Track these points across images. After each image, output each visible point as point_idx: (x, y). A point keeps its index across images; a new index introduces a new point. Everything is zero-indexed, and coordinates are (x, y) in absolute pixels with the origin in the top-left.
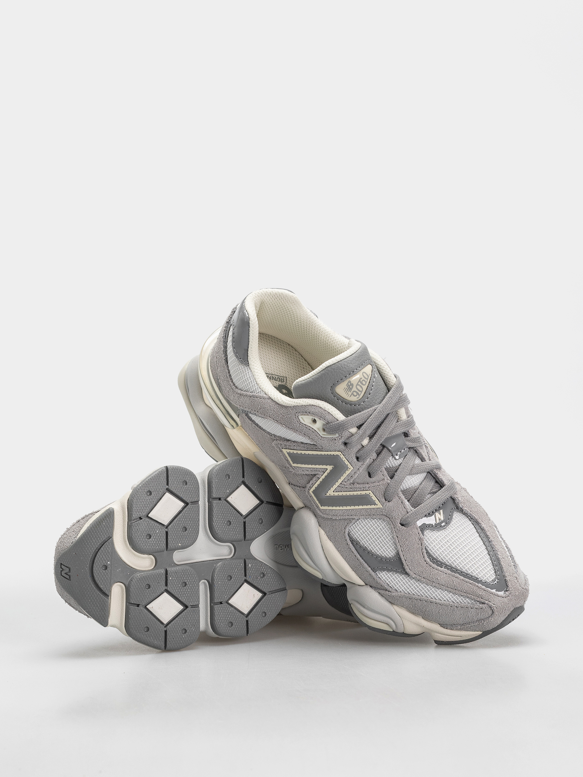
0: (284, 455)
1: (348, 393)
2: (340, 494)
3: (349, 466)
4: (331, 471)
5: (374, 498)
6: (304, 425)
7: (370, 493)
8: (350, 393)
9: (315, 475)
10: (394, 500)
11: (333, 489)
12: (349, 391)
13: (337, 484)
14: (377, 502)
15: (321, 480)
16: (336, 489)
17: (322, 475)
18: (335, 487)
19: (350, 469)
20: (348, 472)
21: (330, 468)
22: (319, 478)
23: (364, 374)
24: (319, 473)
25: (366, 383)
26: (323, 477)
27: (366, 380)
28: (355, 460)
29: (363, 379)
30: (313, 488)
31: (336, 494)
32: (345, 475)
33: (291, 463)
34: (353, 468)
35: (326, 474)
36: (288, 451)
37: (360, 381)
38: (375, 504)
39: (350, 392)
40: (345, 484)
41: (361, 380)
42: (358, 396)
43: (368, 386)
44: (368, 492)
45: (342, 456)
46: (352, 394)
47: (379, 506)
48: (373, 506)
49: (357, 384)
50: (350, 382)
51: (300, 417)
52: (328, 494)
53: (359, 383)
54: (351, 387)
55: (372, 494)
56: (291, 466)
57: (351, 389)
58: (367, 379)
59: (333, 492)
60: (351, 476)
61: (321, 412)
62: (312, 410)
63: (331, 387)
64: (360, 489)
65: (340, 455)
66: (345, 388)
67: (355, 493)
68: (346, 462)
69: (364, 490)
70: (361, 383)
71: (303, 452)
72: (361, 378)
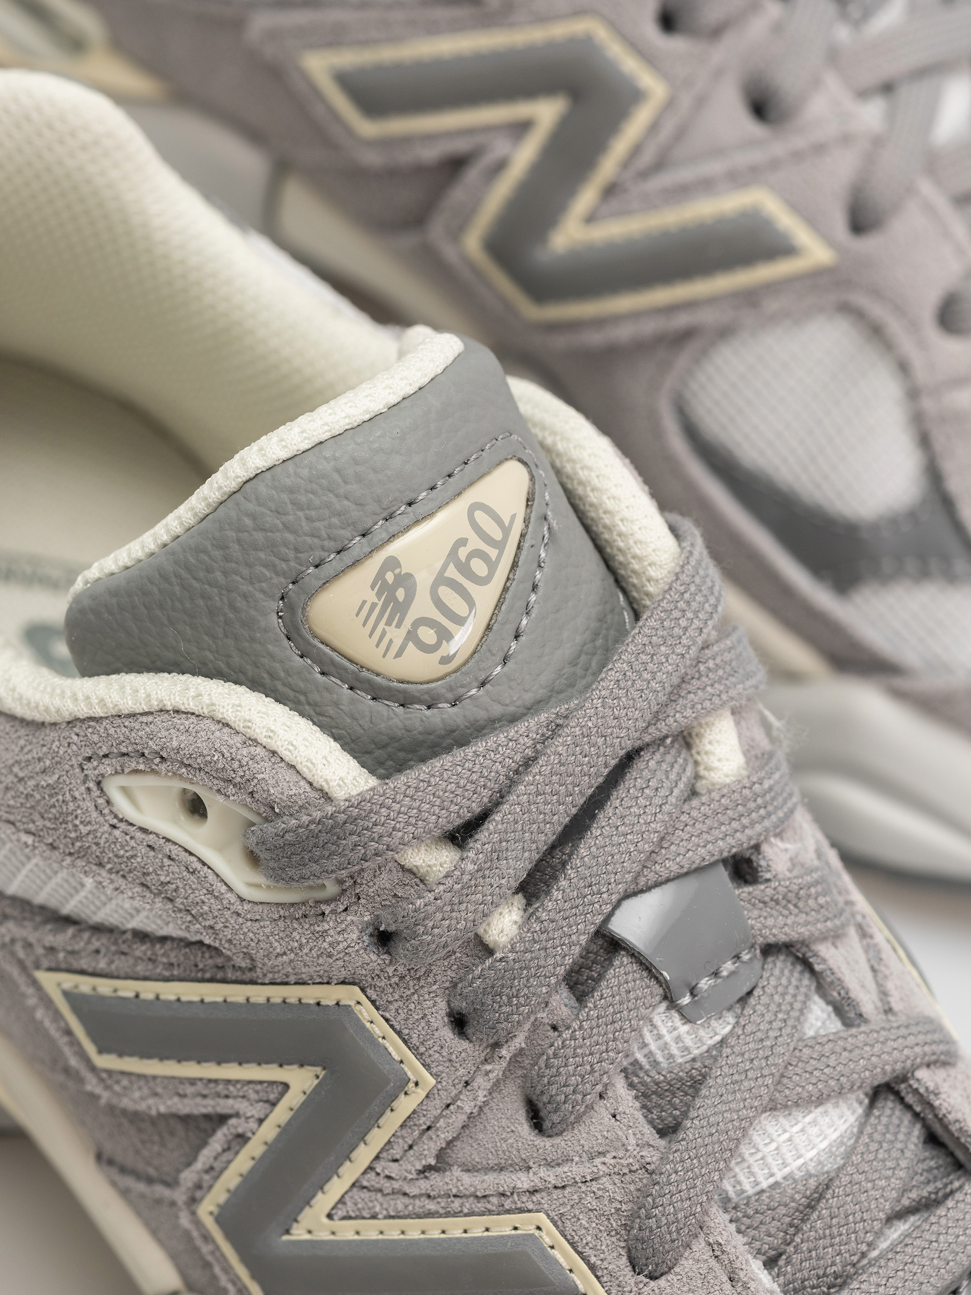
0: (47, 1001)
1: (384, 632)
2: (370, 1231)
3: (414, 1068)
4: (312, 1100)
5: (566, 1256)
6: (139, 835)
7: (539, 1228)
8: (397, 635)
9: (222, 1119)
10: (686, 1265)
11: (324, 1201)
12: (389, 623)
13: (350, 1172)
15: (255, 1149)
16: (341, 1203)
17: (261, 1122)
18: (337, 1188)
19: (417, 1084)
20: (405, 1105)
21: (300, 1079)
22: (242, 1139)
23: (479, 515)
24: (241, 1106)
25: (492, 566)
26: (268, 1132)
27: (493, 553)
28: (447, 1034)
29: (475, 543)
30: (219, 1194)
31: (347, 1232)
32: (391, 1122)
33: (90, 1048)
34: (433, 1082)
35: (281, 1114)
36: (69, 981)
37: (453, 556)
39: (398, 626)
40: (394, 1169)
41: (463, 553)
42: (444, 649)
43: (505, 589)
44: (526, 1223)
45: (366, 1012)
46: (412, 636)
49: (441, 580)
50: (392, 563)
51: (113, 788)
52: (299, 1233)
53: (452, 572)
54: (400, 594)
55: (550, 1235)
56: (93, 1068)
57: (401, 609)
58: (500, 545)
59: (330, 1216)
60: (423, 1125)
61: (227, 755)
62: (175, 744)
63: (282, 598)
64: (480, 1206)
65: (359, 1003)
66: (364, 602)
67: (455, 1228)
68: (395, 1048)
69: (503, 1211)
70: (465, 569)
71: (148, 990)
72: (462, 542)
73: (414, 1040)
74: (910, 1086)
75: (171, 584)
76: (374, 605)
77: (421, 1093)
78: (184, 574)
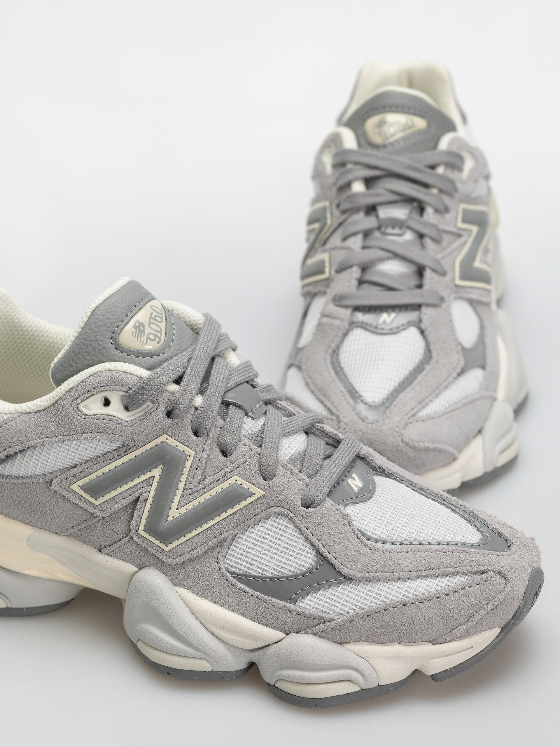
0: (76, 495)
1: (141, 339)
2: (190, 506)
3: (188, 451)
4: (162, 476)
5: (246, 485)
6: (93, 417)
7: (236, 481)
8: (144, 338)
9: (138, 499)
11: (174, 506)
12: (141, 336)
13: (179, 493)
14: (253, 489)
15: (150, 500)
16: (179, 503)
17: (149, 491)
18: (176, 500)
19: (190, 456)
20: (188, 464)
21: (157, 472)
22: (146, 500)
23: (153, 307)
24: (143, 490)
25: (162, 318)
26: (153, 493)
27: (161, 316)
28: (193, 437)
29: (155, 314)
30: (143, 521)
31: (183, 510)
32: (186, 471)
33: (93, 500)
34: (194, 452)
35: (155, 485)
36: (81, 483)
37: (151, 317)
38: (251, 495)
39: (144, 336)
40: (191, 486)
41: (153, 316)
42: (157, 340)
43: (166, 324)
44: (232, 481)
45: (170, 440)
46: (148, 338)
47: (259, 493)
48: (250, 500)
49: (150, 323)
50: (137, 321)
51: (81, 407)
52: (170, 519)
53: (152, 321)
54: (141, 328)
55: (240, 481)
56: (95, 507)
57: (143, 331)
59: (177, 509)
60: (194, 468)
61: (112, 377)
62: (97, 381)
63: (111, 339)
64: (218, 483)
65: (167, 439)
66: (133, 332)
67: (213, 492)
68: (181, 447)
69: (225, 481)
70: (155, 319)
71: (106, 469)
72: (152, 314)
73: (186, 443)
74: (316, 428)
75: (81, 346)
76: (136, 332)
77: (192, 457)
78: (83, 341)
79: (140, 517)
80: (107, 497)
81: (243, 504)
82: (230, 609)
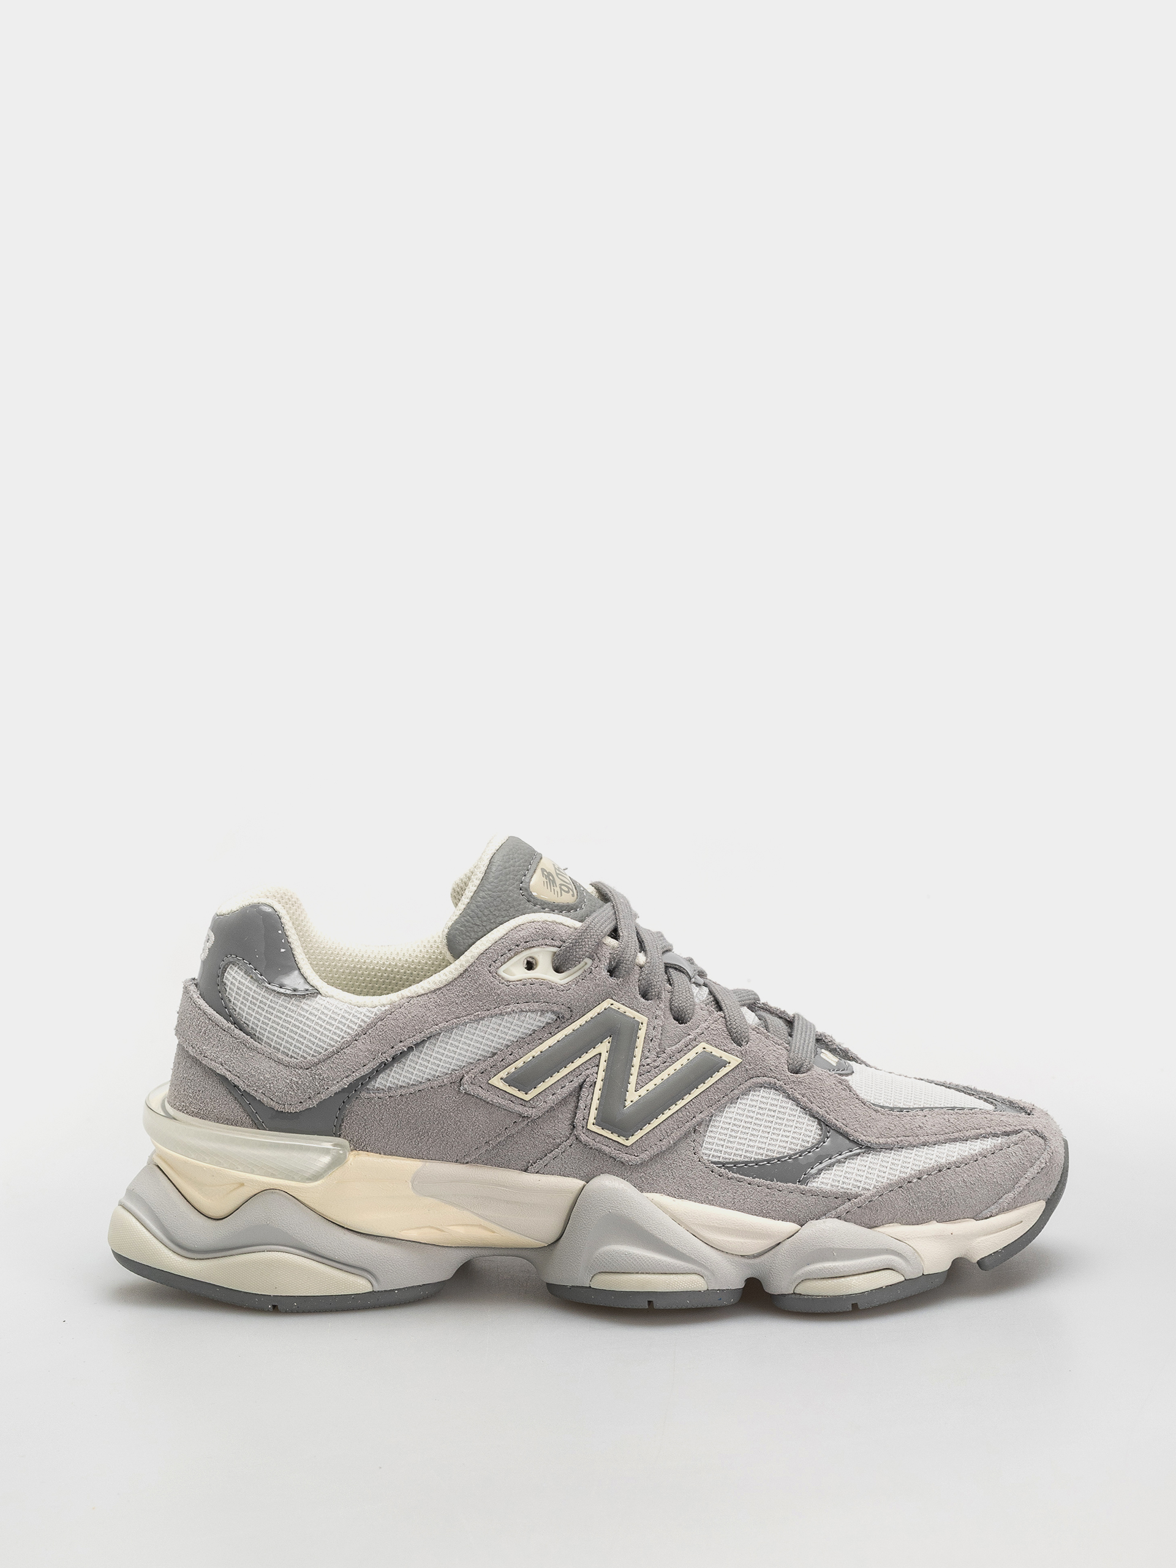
0: (498, 1091)
1: (554, 890)
2: (650, 1086)
3: (639, 1017)
4: (611, 1052)
5: (717, 1052)
6: (515, 984)
7: (704, 1048)
8: (557, 889)
9: (581, 1086)
10: (752, 1038)
11: (631, 1087)
12: (553, 887)
13: (635, 1071)
14: (726, 1056)
15: (599, 1084)
16: (637, 1083)
17: (597, 1073)
18: (633, 1079)
19: (642, 1024)
20: (642, 1034)
21: (604, 1048)
22: (594, 1085)
24: (588, 1073)
26: (601, 1075)
28: (643, 1000)
30: (593, 1113)
31: (643, 1092)
32: (640, 1043)
33: (521, 1095)
34: (646, 1019)
35: (603, 1065)
36: (503, 1074)
38: (725, 1064)
39: (556, 887)
40: (649, 1061)
42: (571, 892)
44: (699, 1049)
45: (616, 1005)
46: (561, 889)
47: (735, 1061)
48: (724, 1071)
50: (543, 870)
51: (501, 971)
52: (628, 1103)
54: (551, 877)
55: (709, 1048)
56: (524, 1102)
57: (554, 881)
59: (636, 1091)
60: (649, 1039)
61: (540, 928)
62: (521, 936)
63: (521, 890)
64: (682, 1053)
65: (612, 1004)
66: (544, 881)
67: (677, 1066)
68: (631, 1013)
69: (690, 1050)
71: (536, 1052)
73: (635, 1008)
74: (758, 1007)
75: (486, 898)
76: (544, 884)
77: (645, 1025)
78: (490, 893)
79: (588, 1107)
80: (542, 1087)
81: (717, 1076)
82: (724, 1206)
